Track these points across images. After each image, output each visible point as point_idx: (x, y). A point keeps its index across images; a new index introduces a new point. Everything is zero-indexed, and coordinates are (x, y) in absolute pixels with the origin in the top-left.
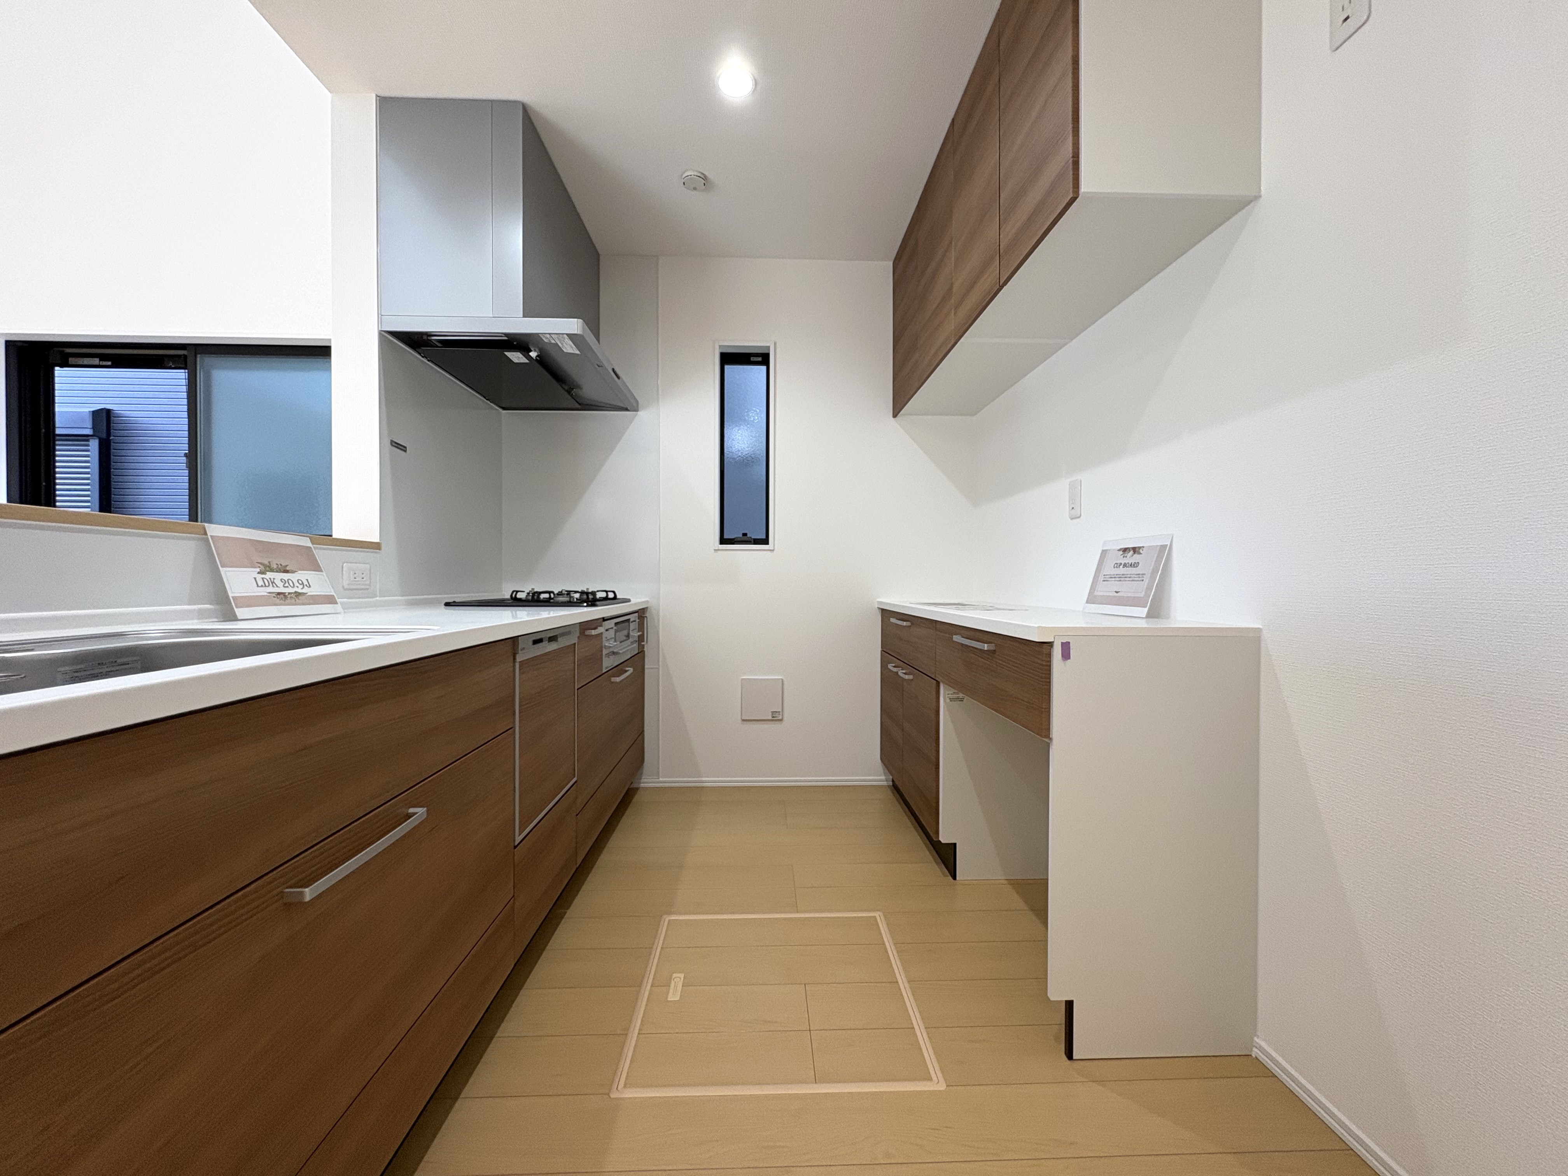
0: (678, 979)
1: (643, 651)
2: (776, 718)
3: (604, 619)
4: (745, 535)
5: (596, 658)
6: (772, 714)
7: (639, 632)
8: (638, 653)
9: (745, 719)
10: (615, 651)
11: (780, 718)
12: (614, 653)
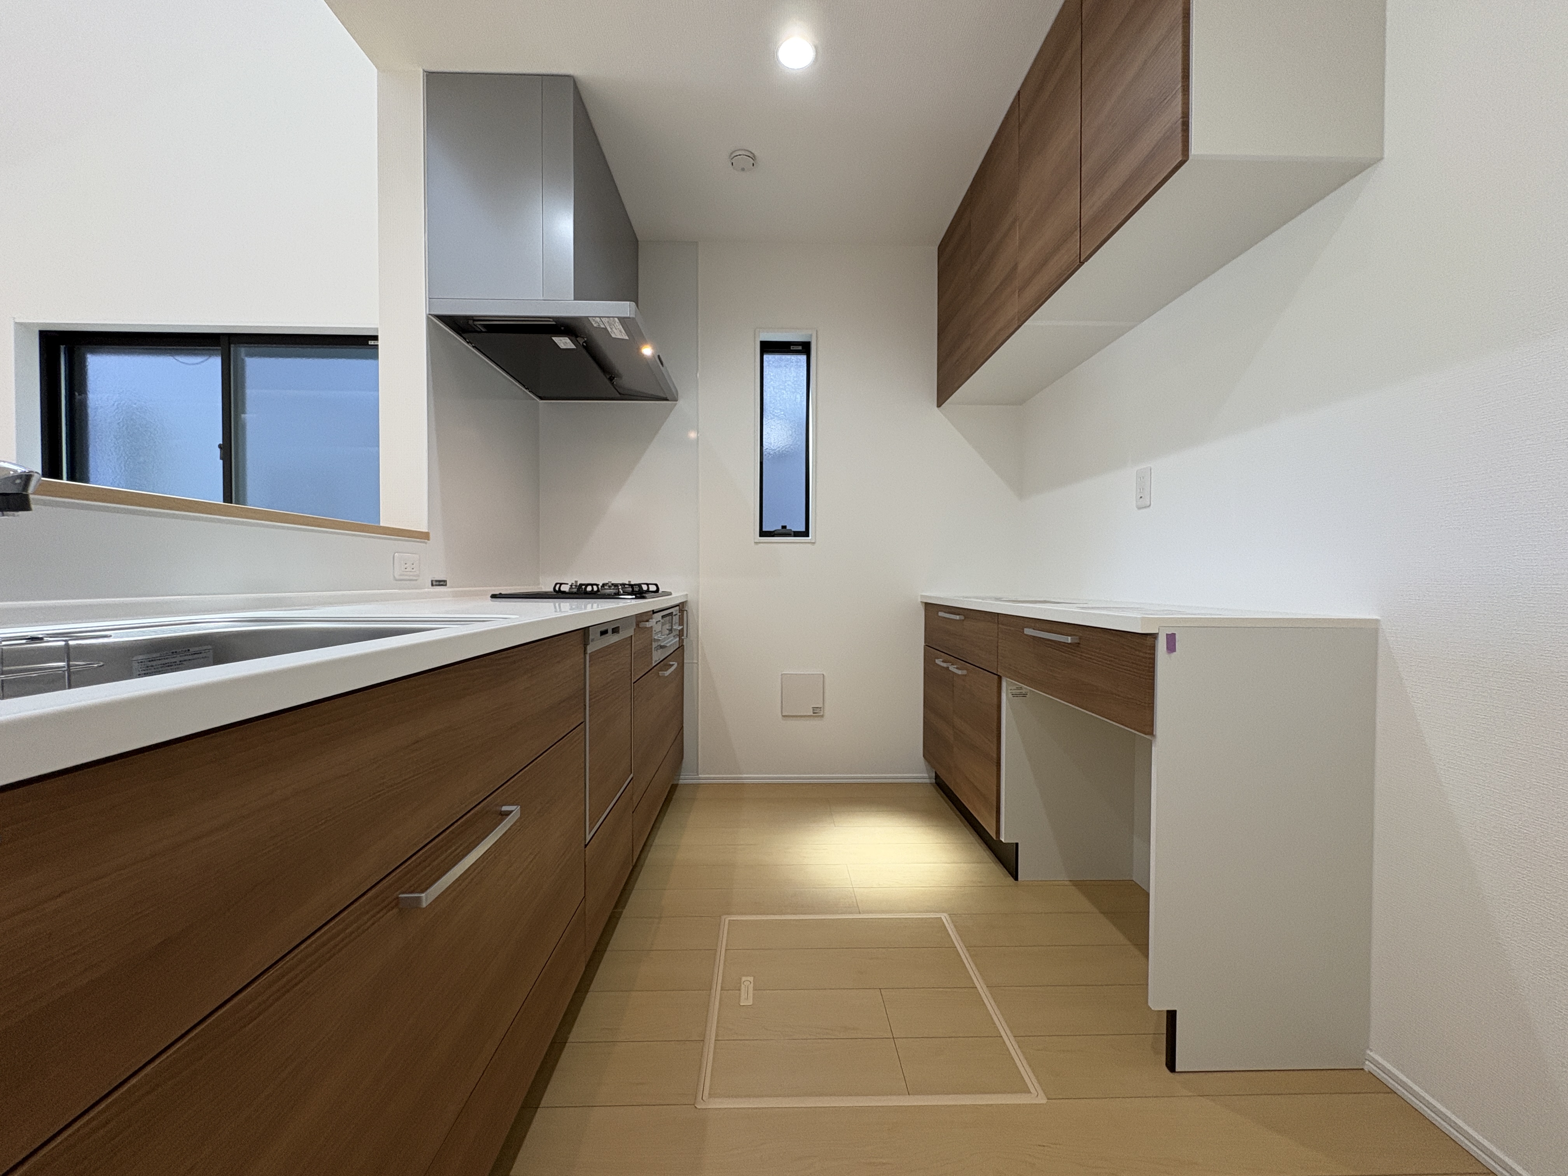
0: (748, 982)
1: (683, 646)
2: (817, 713)
3: (654, 612)
4: (784, 527)
5: (647, 652)
6: (813, 710)
7: (680, 625)
8: (679, 648)
9: (787, 714)
10: (662, 644)
11: (822, 714)
12: (662, 647)
